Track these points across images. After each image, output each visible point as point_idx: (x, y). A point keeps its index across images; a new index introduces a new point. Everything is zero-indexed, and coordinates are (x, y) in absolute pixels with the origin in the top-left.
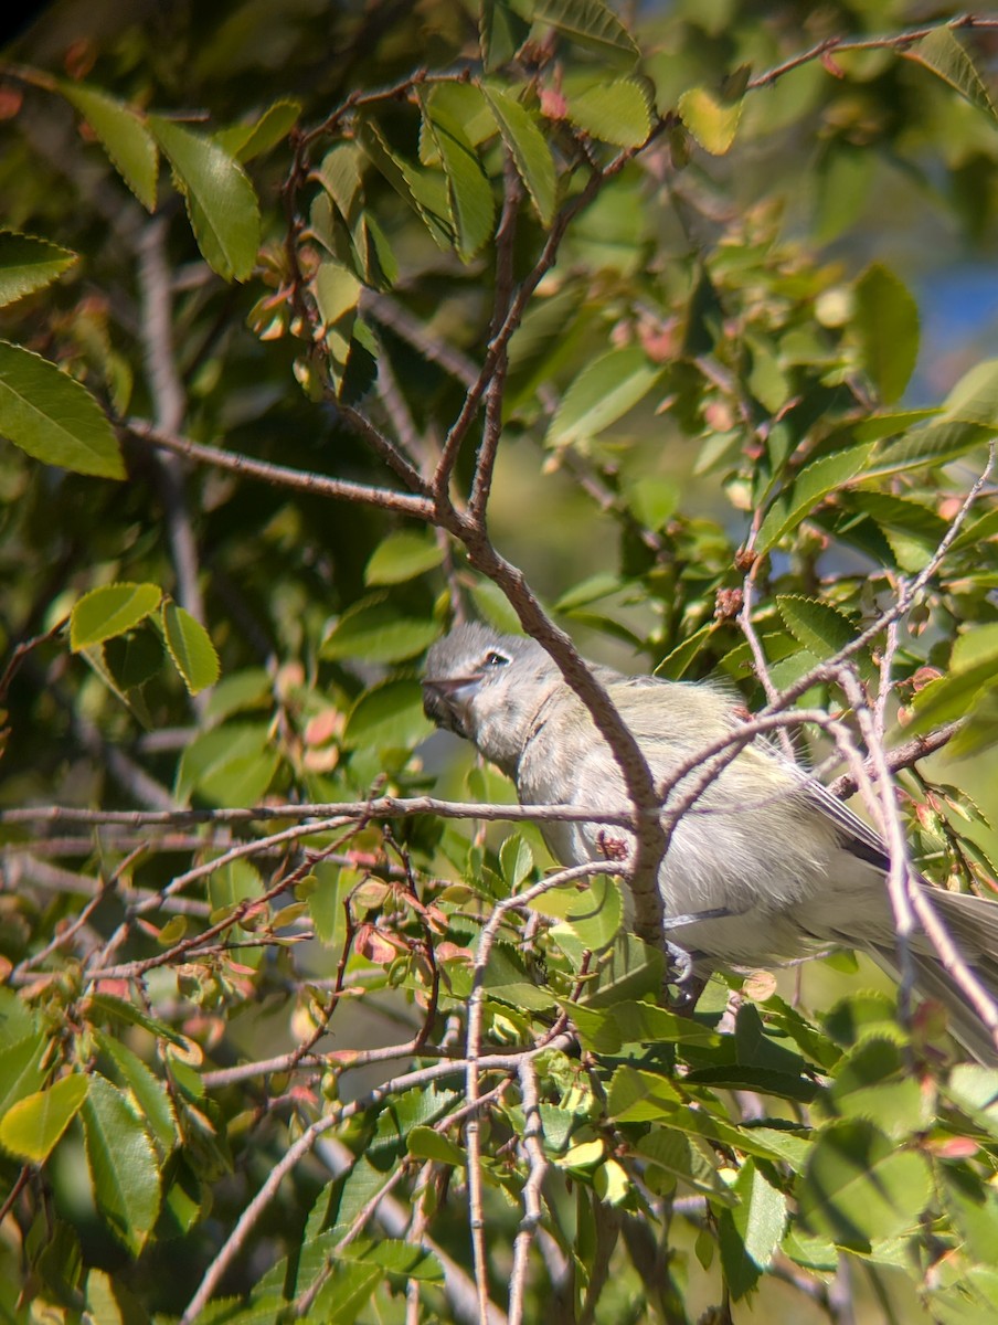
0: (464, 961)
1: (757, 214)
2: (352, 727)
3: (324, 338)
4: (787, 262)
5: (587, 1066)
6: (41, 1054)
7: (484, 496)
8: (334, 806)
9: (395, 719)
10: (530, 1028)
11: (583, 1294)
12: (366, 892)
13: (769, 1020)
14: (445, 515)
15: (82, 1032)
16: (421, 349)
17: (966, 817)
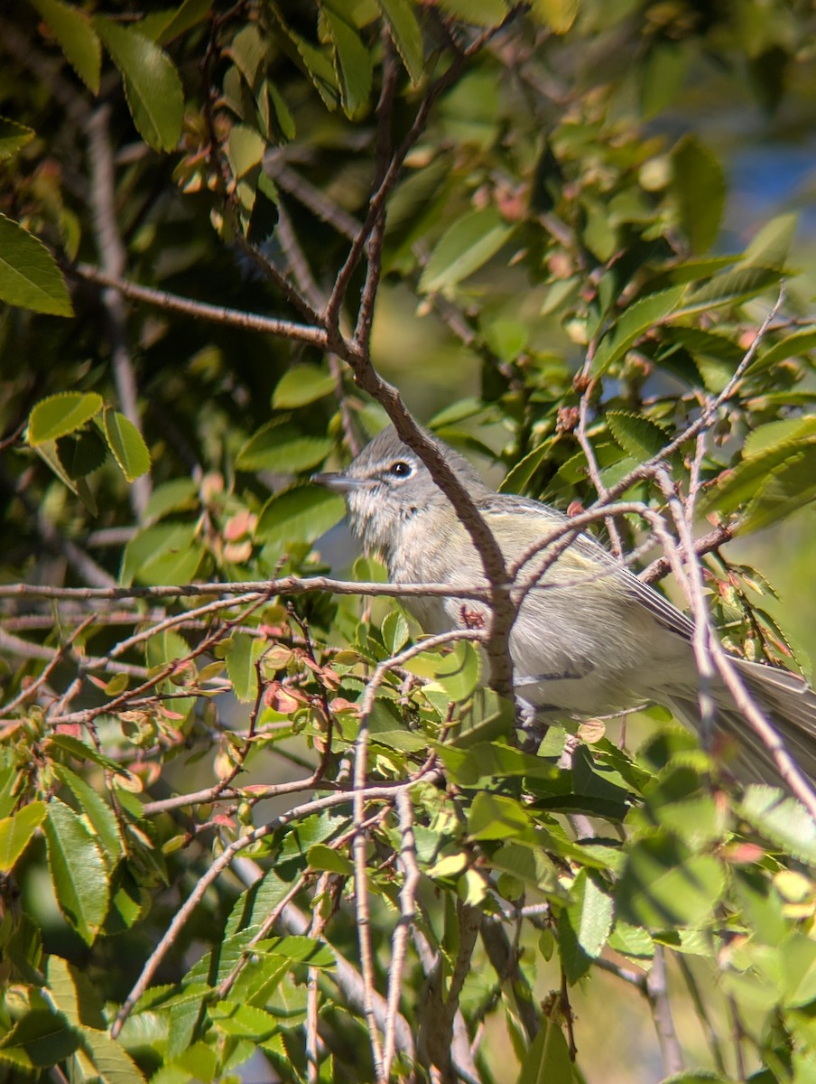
0: (352, 712)
1: (593, 96)
2: (262, 526)
3: (235, 191)
4: (617, 136)
5: (452, 796)
6: (11, 784)
7: (368, 328)
8: (247, 584)
9: (297, 519)
10: (405, 766)
11: (449, 981)
12: (273, 657)
13: (600, 757)
14: (336, 343)
15: (44, 766)
16: (317, 212)
17: (760, 591)
